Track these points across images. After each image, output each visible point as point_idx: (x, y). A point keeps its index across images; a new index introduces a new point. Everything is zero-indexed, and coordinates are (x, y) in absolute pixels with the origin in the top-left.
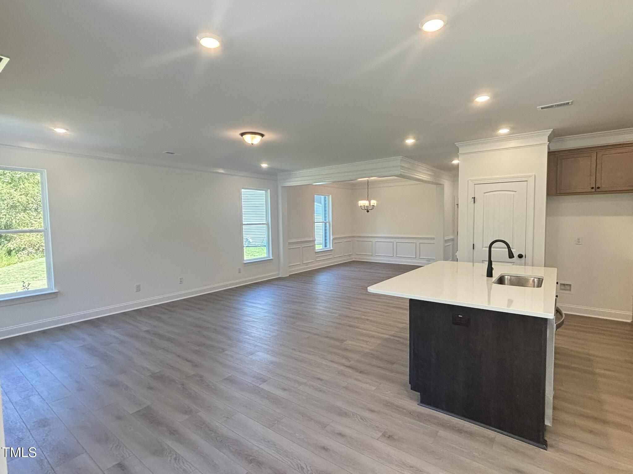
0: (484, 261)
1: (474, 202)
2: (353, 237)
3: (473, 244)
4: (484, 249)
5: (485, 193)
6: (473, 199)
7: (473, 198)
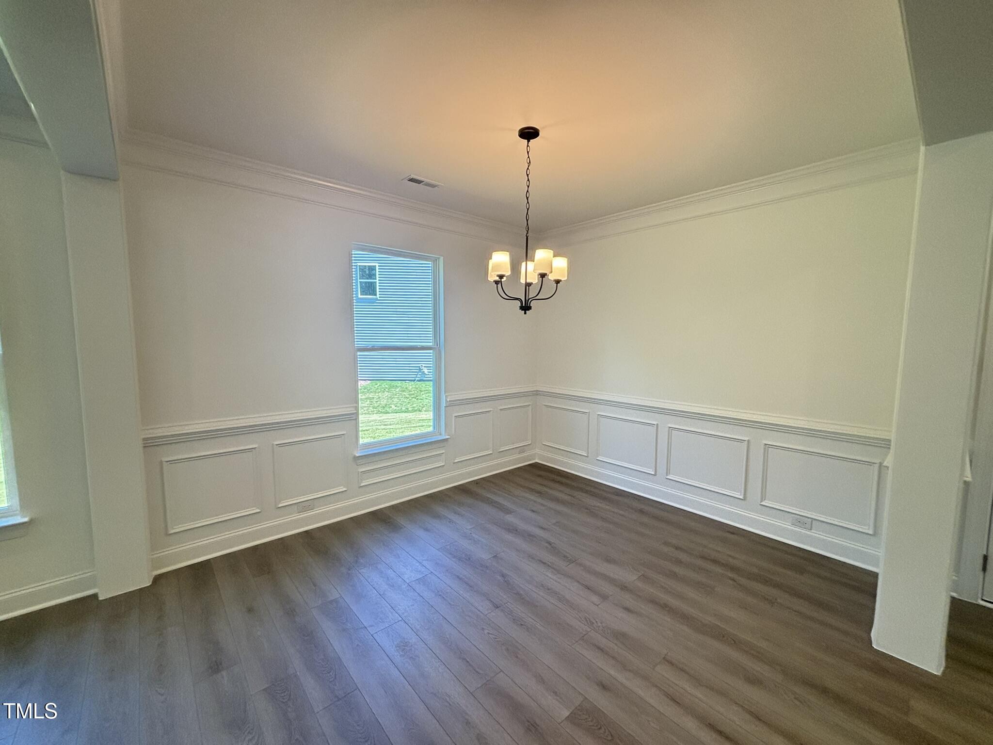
2: (537, 393)
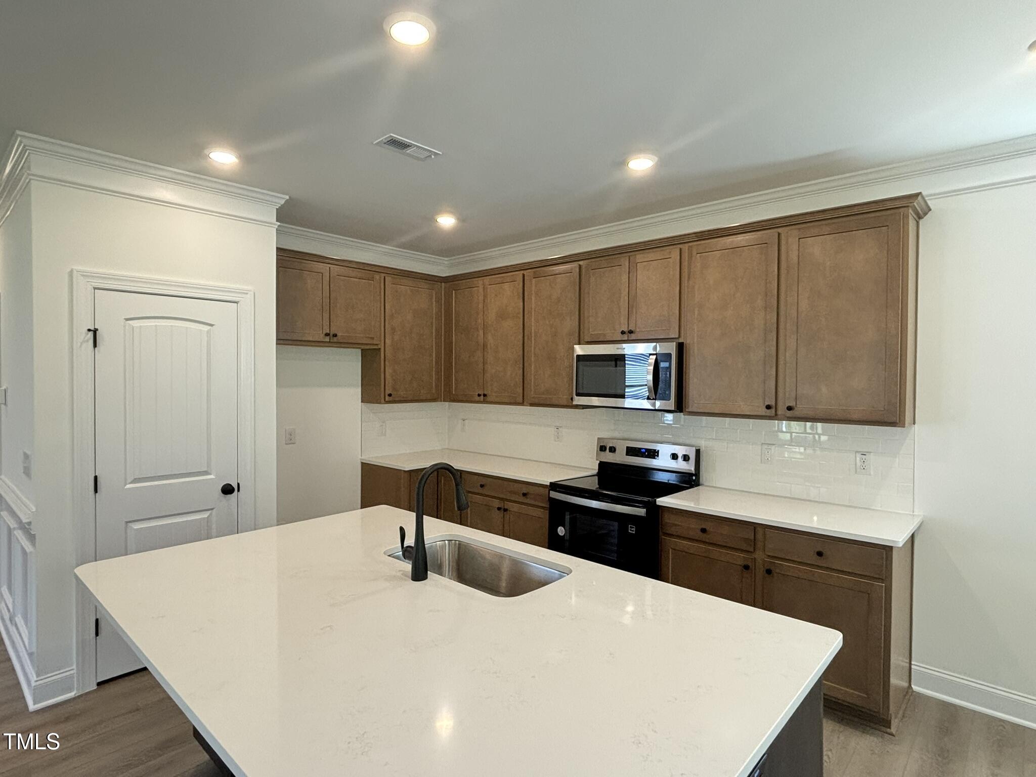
0: (130, 522)
1: (95, 345)
3: (96, 478)
4: (128, 486)
5: (127, 320)
6: (91, 334)
7: (89, 330)
